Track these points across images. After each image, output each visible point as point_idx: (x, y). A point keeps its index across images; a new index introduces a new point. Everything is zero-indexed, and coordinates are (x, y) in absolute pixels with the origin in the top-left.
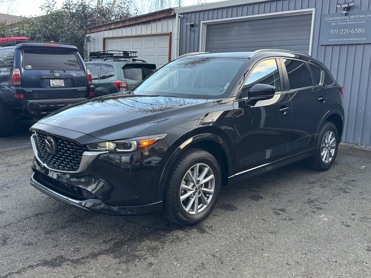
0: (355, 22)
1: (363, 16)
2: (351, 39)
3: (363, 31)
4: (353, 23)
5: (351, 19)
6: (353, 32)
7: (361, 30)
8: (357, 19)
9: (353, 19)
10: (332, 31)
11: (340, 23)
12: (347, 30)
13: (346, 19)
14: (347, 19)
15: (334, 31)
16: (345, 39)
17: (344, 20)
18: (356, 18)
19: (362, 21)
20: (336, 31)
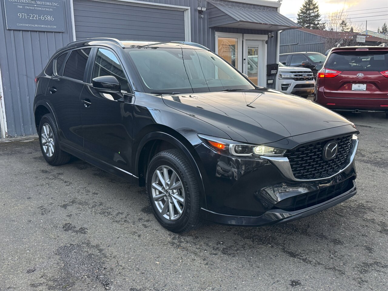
0: (43, 9)
1: (49, 4)
2: (42, 26)
3: (52, 19)
4: (40, 9)
5: (38, 4)
6: (43, 18)
7: (50, 18)
8: (44, 5)
9: (40, 5)
10: (20, 15)
11: (28, 8)
12: (36, 16)
13: (32, 4)
14: (35, 4)
15: (22, 15)
16: (36, 26)
17: (30, 4)
18: (42, 5)
19: (49, 8)
20: (25, 15)
